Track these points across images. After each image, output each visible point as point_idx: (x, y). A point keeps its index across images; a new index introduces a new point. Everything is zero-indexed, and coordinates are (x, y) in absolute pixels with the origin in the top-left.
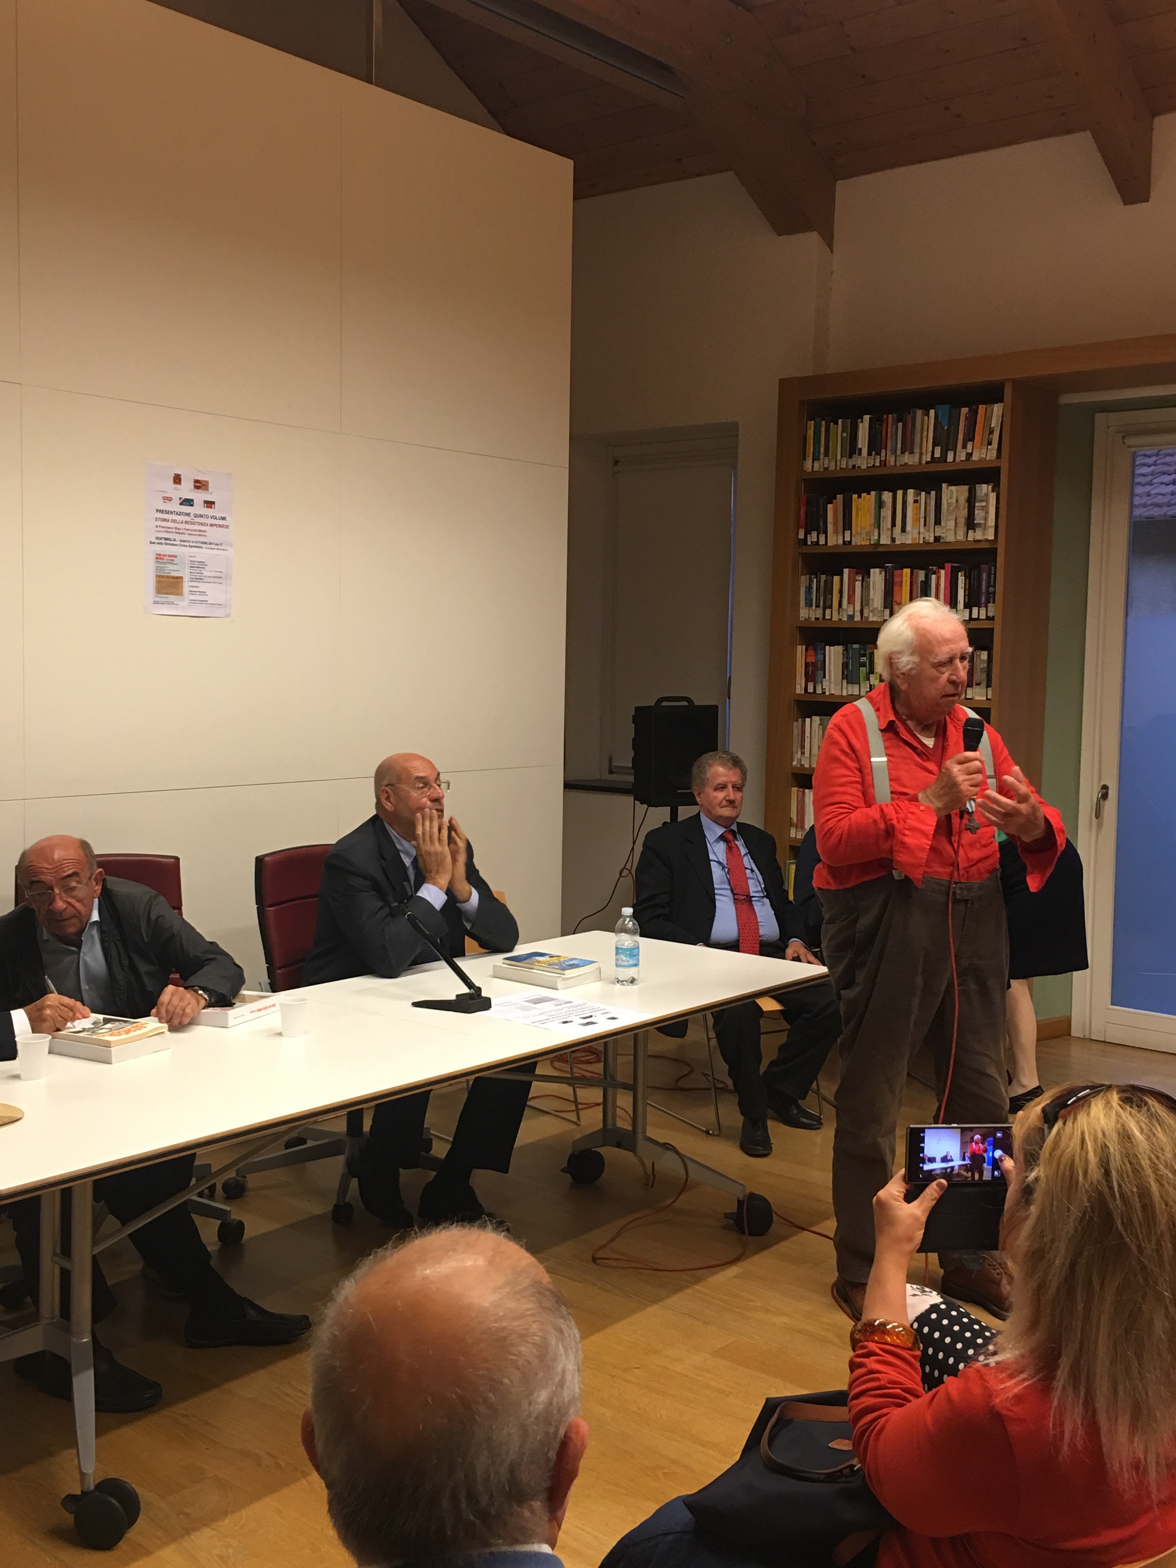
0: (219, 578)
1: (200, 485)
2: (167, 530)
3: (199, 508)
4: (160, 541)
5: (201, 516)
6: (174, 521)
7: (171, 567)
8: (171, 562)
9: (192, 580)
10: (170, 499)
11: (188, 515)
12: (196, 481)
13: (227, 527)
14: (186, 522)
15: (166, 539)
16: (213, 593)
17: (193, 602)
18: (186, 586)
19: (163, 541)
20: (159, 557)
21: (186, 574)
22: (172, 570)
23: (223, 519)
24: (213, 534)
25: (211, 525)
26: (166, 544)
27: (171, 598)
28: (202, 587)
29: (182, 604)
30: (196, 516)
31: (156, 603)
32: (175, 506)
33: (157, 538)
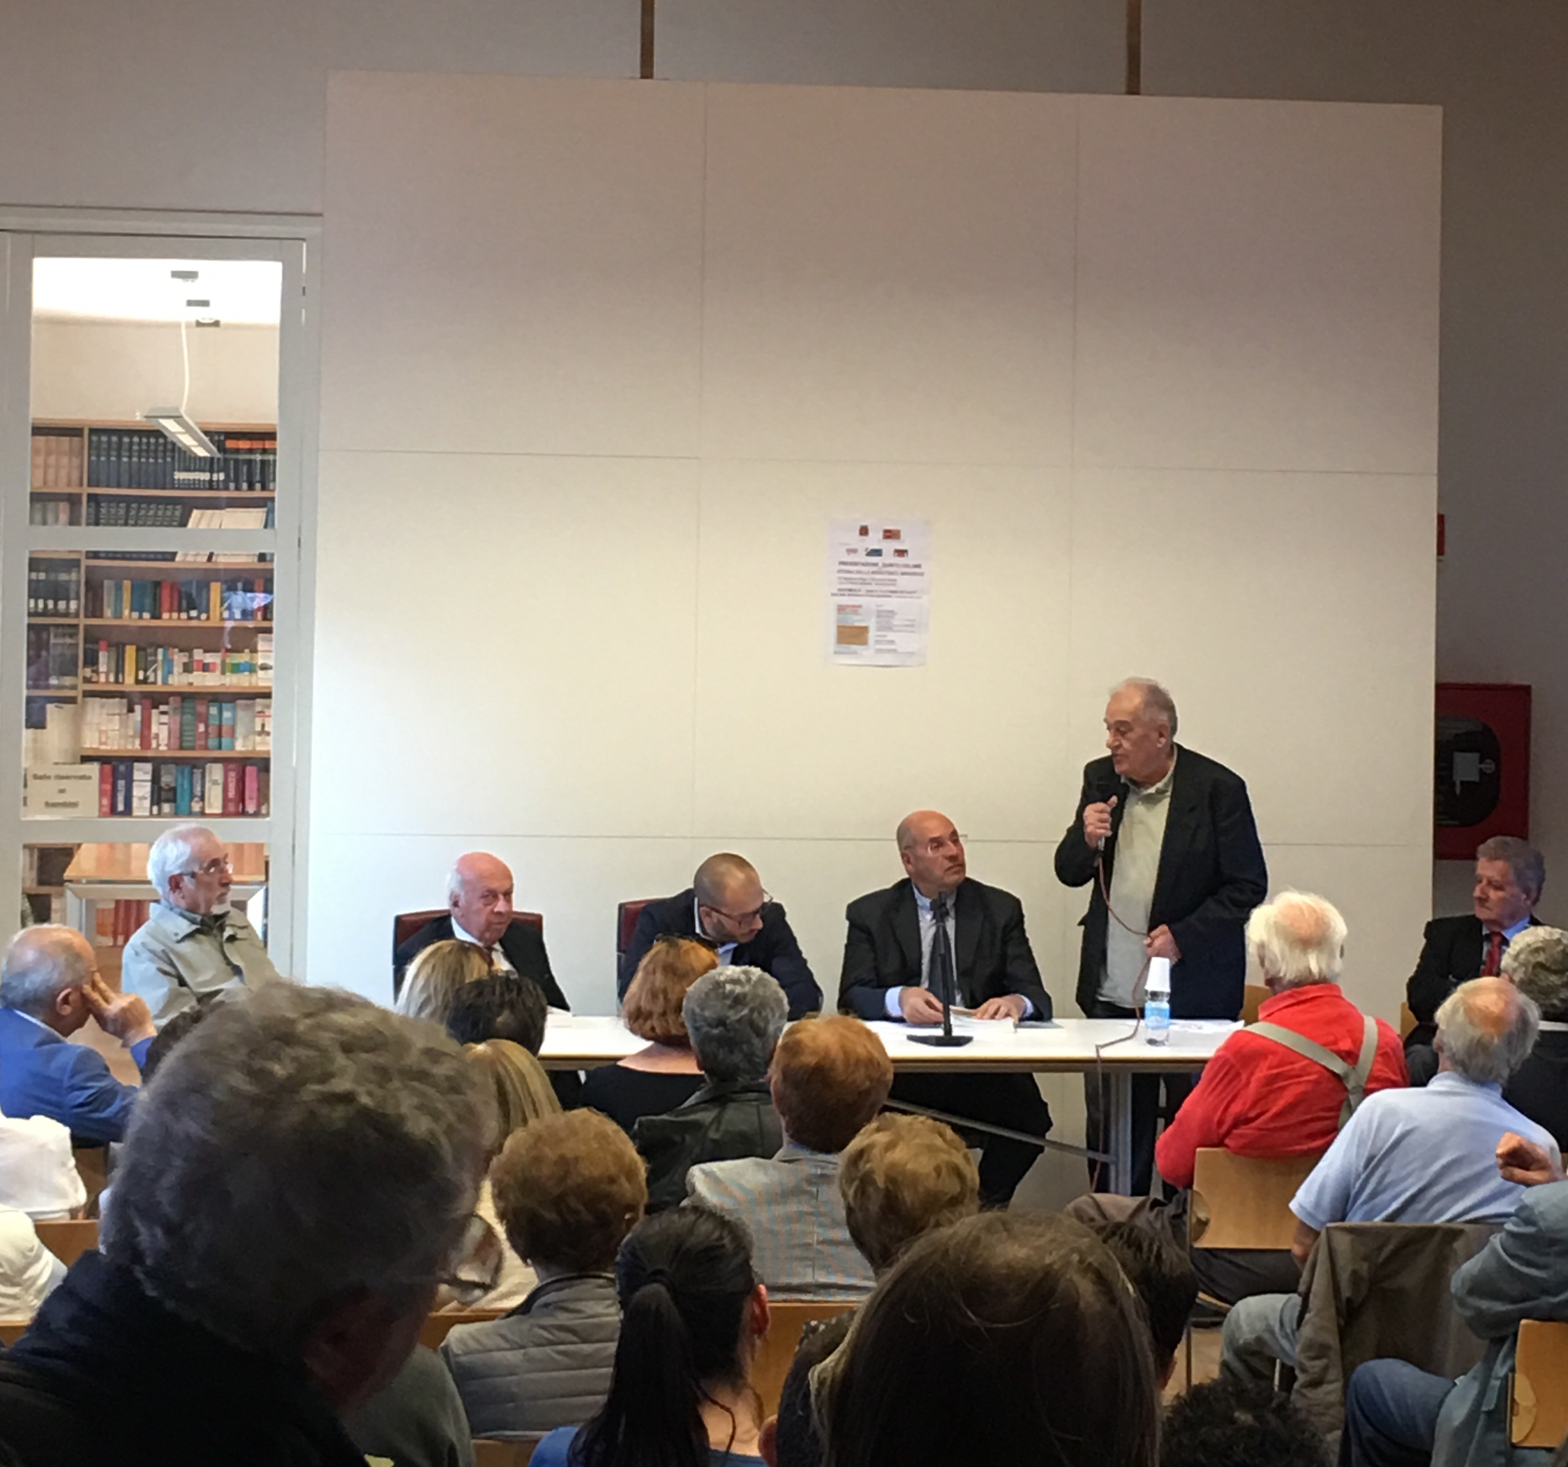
0: (911, 626)
1: (890, 535)
2: (850, 580)
3: (888, 557)
4: (841, 592)
5: (891, 565)
6: (859, 572)
7: (855, 617)
8: (856, 613)
9: (879, 629)
10: (854, 551)
11: (875, 565)
12: (886, 531)
13: (922, 574)
14: (873, 573)
15: (850, 590)
16: (903, 641)
17: (879, 651)
18: (872, 635)
19: (847, 593)
20: (841, 609)
21: (872, 624)
22: (857, 621)
23: (918, 566)
24: (904, 582)
25: (903, 574)
26: (849, 595)
27: (854, 647)
28: (891, 636)
29: (866, 654)
30: (885, 565)
31: (836, 653)
32: (861, 557)
33: (839, 590)
